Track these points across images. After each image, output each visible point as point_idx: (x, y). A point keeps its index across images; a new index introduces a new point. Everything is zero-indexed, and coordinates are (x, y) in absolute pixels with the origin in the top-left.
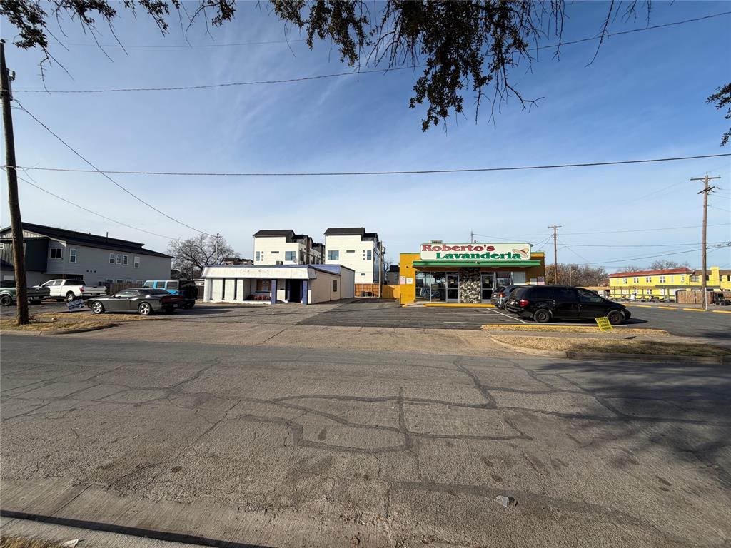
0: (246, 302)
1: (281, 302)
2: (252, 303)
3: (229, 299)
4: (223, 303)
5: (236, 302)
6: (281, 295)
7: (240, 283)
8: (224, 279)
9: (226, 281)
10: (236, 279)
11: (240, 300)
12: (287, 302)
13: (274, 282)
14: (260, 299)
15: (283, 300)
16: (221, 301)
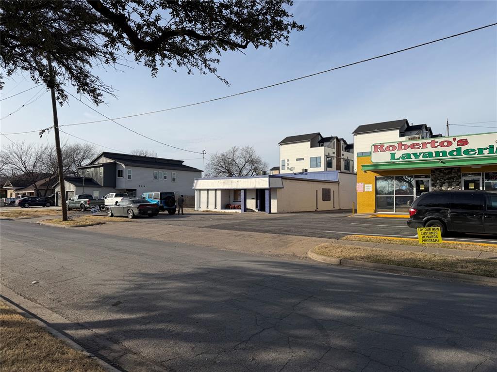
0: (223, 211)
1: (252, 211)
2: (227, 211)
3: (211, 208)
4: (207, 211)
5: (216, 210)
6: (251, 204)
7: (219, 193)
8: (208, 190)
9: (209, 191)
10: (216, 190)
11: (219, 209)
12: (257, 211)
13: (242, 193)
14: (234, 208)
15: (254, 208)
16: (206, 209)
